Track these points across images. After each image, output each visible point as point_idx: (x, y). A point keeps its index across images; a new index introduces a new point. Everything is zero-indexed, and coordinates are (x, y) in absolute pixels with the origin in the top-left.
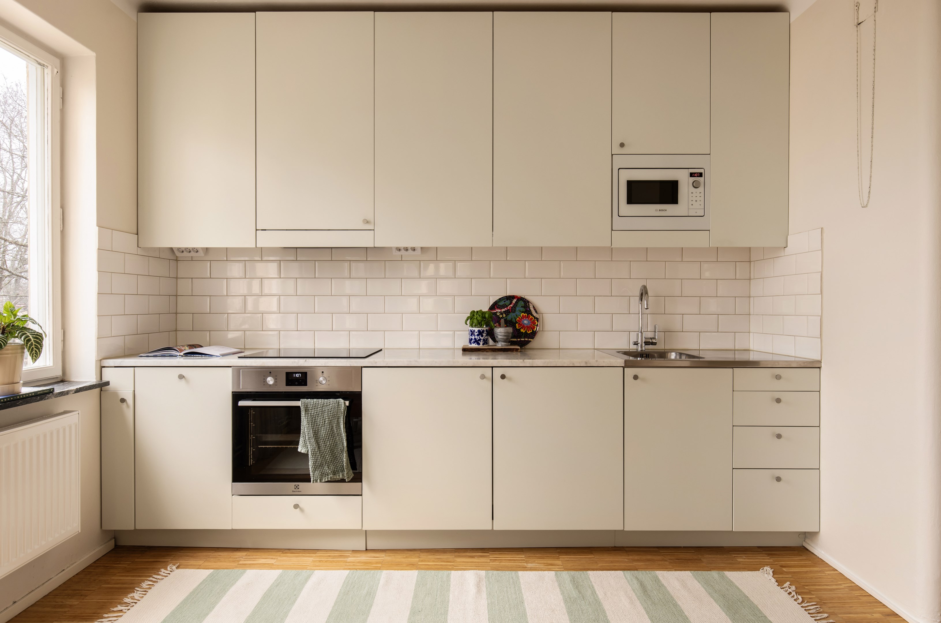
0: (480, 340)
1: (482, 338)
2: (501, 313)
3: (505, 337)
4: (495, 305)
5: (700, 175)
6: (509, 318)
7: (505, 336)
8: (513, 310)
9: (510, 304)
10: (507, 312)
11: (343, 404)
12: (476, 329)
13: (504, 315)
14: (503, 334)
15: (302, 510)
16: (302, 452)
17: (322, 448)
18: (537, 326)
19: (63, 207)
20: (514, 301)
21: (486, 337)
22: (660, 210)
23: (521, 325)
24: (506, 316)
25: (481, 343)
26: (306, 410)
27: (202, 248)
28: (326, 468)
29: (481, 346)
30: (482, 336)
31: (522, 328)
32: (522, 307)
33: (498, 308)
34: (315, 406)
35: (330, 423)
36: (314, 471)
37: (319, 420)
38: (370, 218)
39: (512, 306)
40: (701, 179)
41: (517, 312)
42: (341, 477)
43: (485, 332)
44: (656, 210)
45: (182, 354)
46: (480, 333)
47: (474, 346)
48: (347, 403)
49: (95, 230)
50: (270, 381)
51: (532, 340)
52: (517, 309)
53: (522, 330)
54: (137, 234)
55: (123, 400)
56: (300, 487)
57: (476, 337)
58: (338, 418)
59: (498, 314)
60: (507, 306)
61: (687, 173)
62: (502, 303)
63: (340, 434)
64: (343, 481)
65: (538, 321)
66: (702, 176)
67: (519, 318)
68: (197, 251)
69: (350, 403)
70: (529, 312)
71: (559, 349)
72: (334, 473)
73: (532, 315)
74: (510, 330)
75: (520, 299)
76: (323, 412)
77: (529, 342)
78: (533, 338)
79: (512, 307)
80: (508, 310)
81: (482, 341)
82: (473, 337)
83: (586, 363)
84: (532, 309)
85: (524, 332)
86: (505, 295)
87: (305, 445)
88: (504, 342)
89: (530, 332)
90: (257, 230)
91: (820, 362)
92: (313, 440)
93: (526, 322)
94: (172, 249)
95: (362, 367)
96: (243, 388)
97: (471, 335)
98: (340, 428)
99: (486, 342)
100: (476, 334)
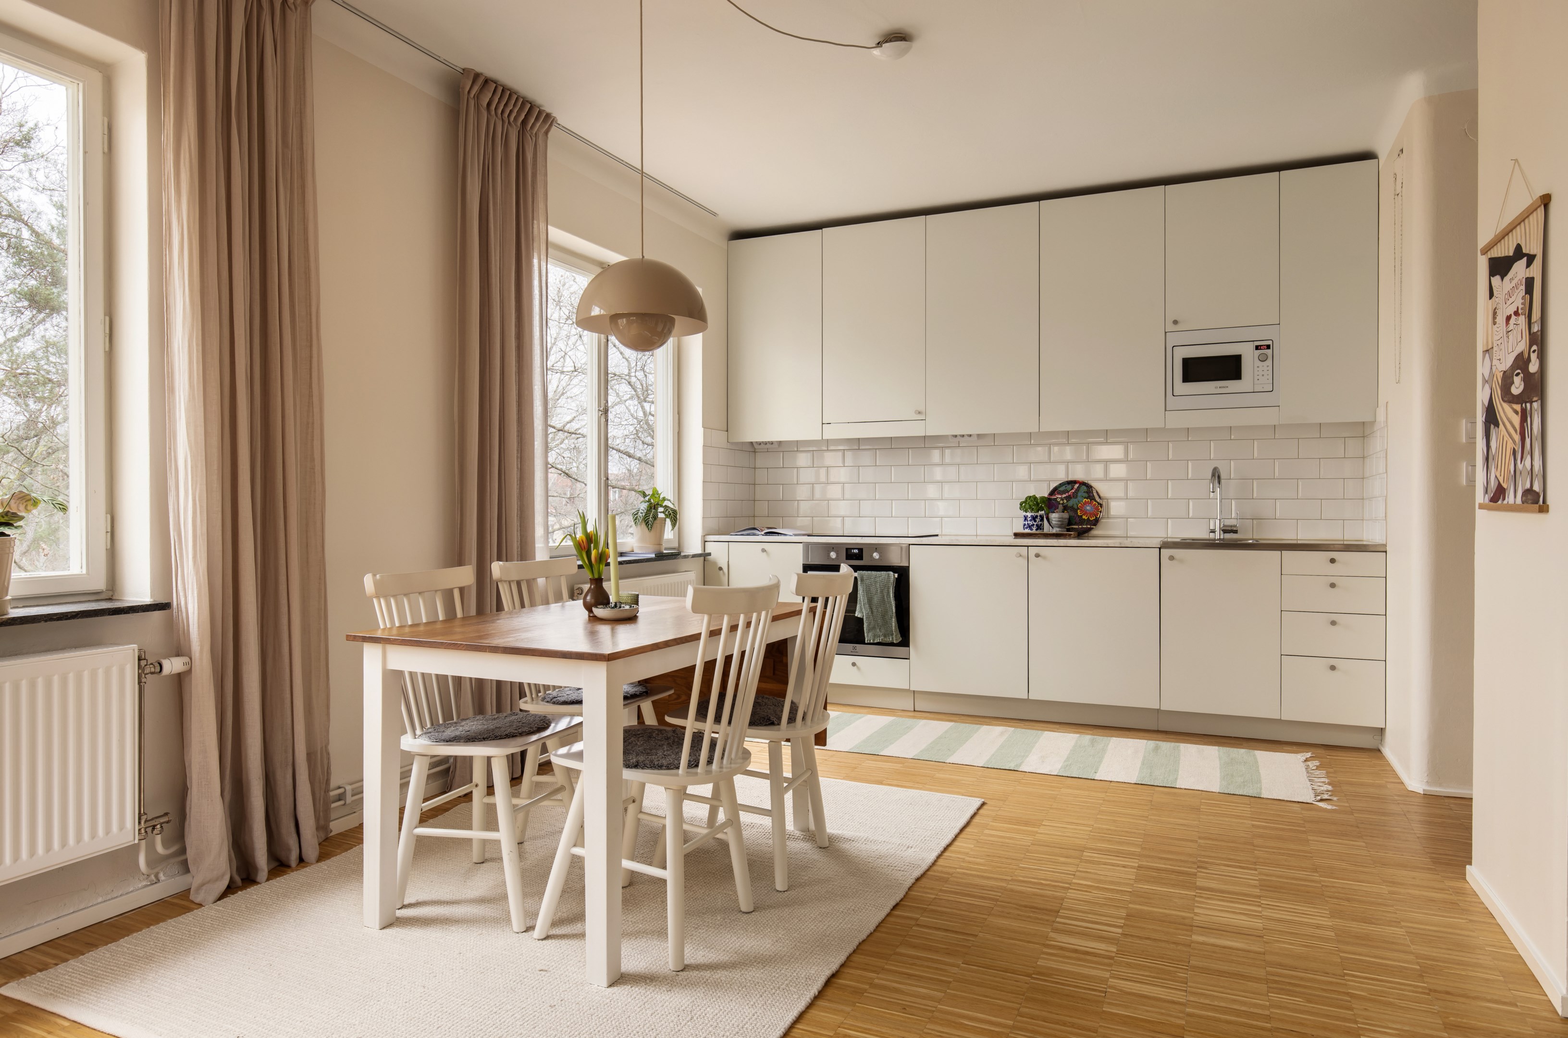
0: (1034, 525)
1: (1035, 524)
2: (1062, 499)
3: (1059, 523)
4: (1055, 491)
5: (1268, 347)
6: (1070, 503)
7: (1059, 521)
8: (1075, 495)
9: (1072, 489)
10: (1068, 498)
11: (893, 576)
12: (1029, 514)
13: (1065, 501)
14: (1057, 519)
15: (859, 668)
16: (859, 616)
17: (875, 613)
18: (1101, 512)
19: (679, 413)
20: (1076, 486)
21: (1040, 523)
22: (1220, 387)
23: (1083, 511)
24: (1067, 502)
25: (1034, 529)
26: (862, 580)
27: (777, 442)
28: (878, 630)
29: (1034, 531)
30: (1035, 521)
31: (1084, 514)
32: (1084, 492)
33: (1059, 494)
34: (869, 578)
35: (882, 592)
36: (868, 632)
37: (873, 589)
38: (922, 409)
39: (1073, 491)
40: (1269, 352)
41: (1079, 498)
42: (891, 640)
43: (1039, 517)
44: (1216, 388)
45: (763, 533)
46: (1034, 518)
47: (1028, 531)
48: (896, 575)
49: (701, 430)
50: (833, 555)
51: (1094, 527)
52: (1079, 494)
53: (1084, 517)
54: (727, 431)
55: (721, 569)
56: (857, 648)
57: (1029, 522)
58: (888, 588)
59: (1059, 500)
60: (1068, 492)
61: (1252, 346)
62: (1062, 489)
63: (890, 603)
64: (892, 644)
65: (1101, 507)
66: (1270, 348)
67: (1081, 504)
68: (772, 443)
69: (898, 576)
70: (1092, 498)
71: (1127, 537)
72: (885, 636)
73: (1096, 501)
74: (1066, 515)
75: (1083, 484)
76: (876, 582)
77: (1090, 529)
78: (1095, 525)
79: (1074, 493)
80: (1069, 496)
81: (1035, 526)
82: (1026, 523)
83: (1120, 543)
84: (1095, 494)
85: (1086, 518)
86: (1067, 480)
87: (861, 611)
88: (1059, 527)
89: (1093, 518)
90: (823, 424)
91: (1385, 545)
92: (867, 606)
93: (1088, 508)
94: (752, 443)
95: (909, 545)
96: (810, 562)
97: (1025, 521)
98: (890, 597)
99: (1039, 527)
100: (1029, 519)
